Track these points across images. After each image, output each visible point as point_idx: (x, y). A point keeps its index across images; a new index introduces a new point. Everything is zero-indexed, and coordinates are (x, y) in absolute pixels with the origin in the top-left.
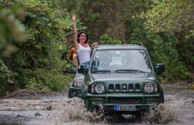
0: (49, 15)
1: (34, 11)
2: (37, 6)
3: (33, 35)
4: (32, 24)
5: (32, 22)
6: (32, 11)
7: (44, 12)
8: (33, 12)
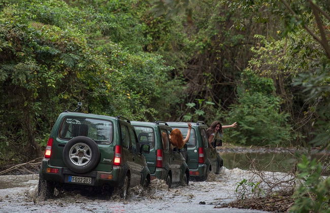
0: (80, 50)
1: (57, 44)
2: (62, 37)
3: (53, 79)
4: (53, 64)
5: (54, 61)
6: (54, 44)
7: (73, 47)
8: (57, 46)
